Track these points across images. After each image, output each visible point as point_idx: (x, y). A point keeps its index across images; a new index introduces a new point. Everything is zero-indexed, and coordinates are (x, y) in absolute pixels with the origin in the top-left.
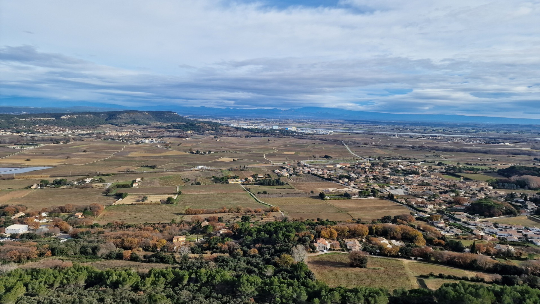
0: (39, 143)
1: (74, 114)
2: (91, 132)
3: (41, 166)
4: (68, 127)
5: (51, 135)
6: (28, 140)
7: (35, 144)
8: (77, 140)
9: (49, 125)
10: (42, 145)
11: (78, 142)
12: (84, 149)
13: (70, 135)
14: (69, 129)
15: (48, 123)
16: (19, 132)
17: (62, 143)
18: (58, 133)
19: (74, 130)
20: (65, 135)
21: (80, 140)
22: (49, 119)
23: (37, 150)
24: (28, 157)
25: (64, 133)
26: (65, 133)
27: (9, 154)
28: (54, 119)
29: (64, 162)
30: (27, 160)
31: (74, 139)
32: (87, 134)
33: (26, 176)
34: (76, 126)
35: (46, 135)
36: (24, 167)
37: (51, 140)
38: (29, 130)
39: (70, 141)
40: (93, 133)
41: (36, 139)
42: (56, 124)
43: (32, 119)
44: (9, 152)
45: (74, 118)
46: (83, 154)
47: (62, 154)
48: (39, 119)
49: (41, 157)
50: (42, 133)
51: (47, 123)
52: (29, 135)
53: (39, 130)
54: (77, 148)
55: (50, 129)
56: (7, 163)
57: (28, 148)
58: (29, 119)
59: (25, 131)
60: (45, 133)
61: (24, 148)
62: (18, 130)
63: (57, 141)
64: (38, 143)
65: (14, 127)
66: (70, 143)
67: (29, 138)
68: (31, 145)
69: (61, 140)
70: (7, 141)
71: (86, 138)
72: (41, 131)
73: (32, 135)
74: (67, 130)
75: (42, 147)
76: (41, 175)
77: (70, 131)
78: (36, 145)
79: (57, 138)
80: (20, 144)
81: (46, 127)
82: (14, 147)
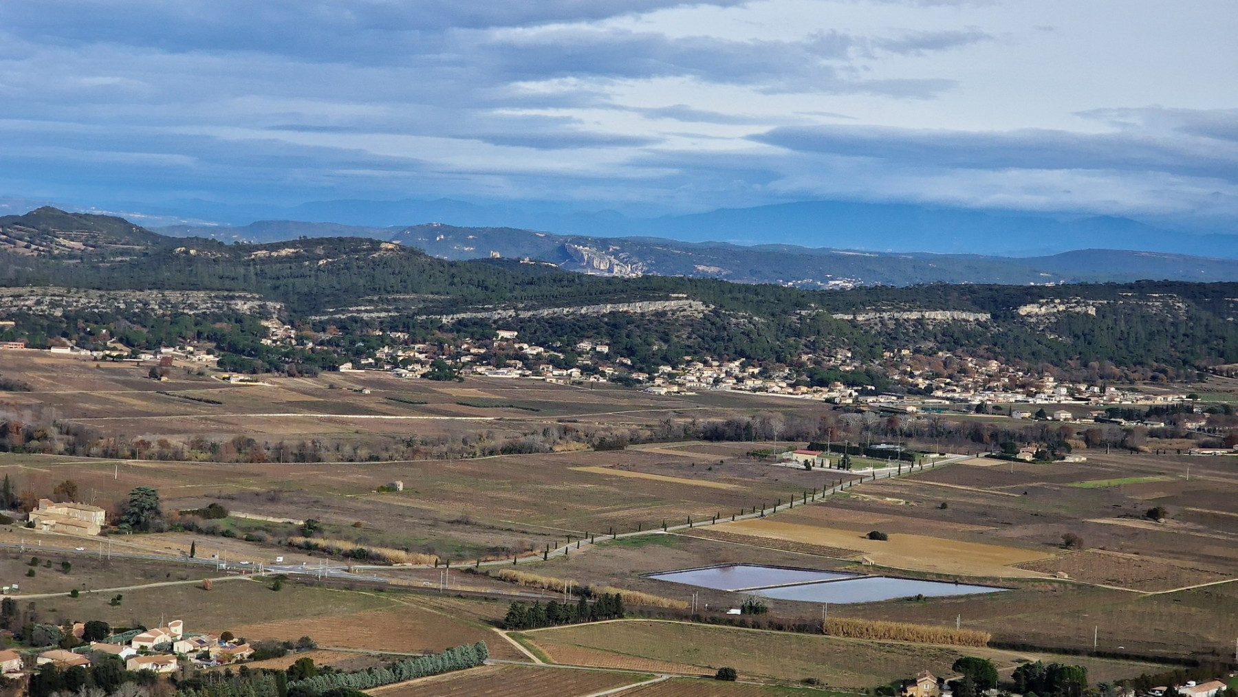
0: (921, 446)
1: (1086, 290)
2: (1173, 400)
3: (941, 578)
4: (1056, 370)
5: (969, 408)
6: (867, 428)
7: (899, 449)
8: (1103, 445)
9: (959, 351)
10: (933, 460)
11: (1111, 457)
12: (1145, 499)
13: (1064, 415)
14: (1060, 381)
15: (957, 342)
16: (823, 383)
17: (1029, 458)
18: (1003, 398)
19: (1083, 387)
20: (1040, 413)
21: (1121, 445)
22: (964, 316)
23: (911, 482)
24: (873, 520)
25: (1031, 400)
26: (1040, 400)
27: (788, 494)
28: (984, 317)
29: (1052, 568)
30: (873, 536)
31: (1090, 439)
32: (1156, 412)
33: (880, 625)
34: (1095, 364)
35: (946, 408)
36: (860, 571)
37: (975, 437)
38: (871, 377)
39: (1069, 449)
40: (1189, 410)
41: (905, 423)
42: (996, 347)
43: (886, 315)
44: (786, 487)
45: (1086, 314)
46: (1146, 532)
47: (1036, 517)
48: (915, 315)
49: (934, 524)
50: (928, 391)
51: (952, 337)
52: (870, 399)
53: (912, 375)
54: (1107, 491)
55: (964, 371)
56: (785, 545)
57: (867, 469)
58: (871, 315)
59: (851, 378)
60: (939, 393)
61: (854, 472)
62: (823, 374)
63: (1006, 445)
64: (913, 444)
65: (804, 358)
66: (1069, 459)
67: (872, 419)
68: (885, 455)
69: (1023, 439)
70: (778, 426)
71: (1153, 434)
72: (922, 383)
73: (883, 400)
74: (1050, 382)
75: (935, 473)
76: (951, 631)
77: (1064, 391)
78: (907, 457)
79: (1003, 423)
80: (836, 449)
81: (945, 364)
82: (809, 458)
